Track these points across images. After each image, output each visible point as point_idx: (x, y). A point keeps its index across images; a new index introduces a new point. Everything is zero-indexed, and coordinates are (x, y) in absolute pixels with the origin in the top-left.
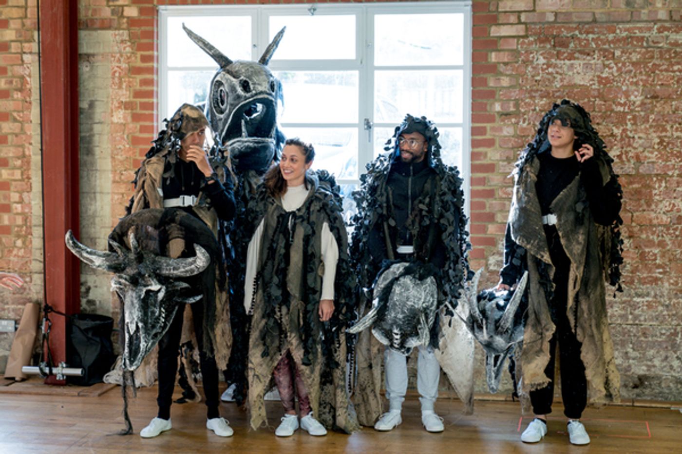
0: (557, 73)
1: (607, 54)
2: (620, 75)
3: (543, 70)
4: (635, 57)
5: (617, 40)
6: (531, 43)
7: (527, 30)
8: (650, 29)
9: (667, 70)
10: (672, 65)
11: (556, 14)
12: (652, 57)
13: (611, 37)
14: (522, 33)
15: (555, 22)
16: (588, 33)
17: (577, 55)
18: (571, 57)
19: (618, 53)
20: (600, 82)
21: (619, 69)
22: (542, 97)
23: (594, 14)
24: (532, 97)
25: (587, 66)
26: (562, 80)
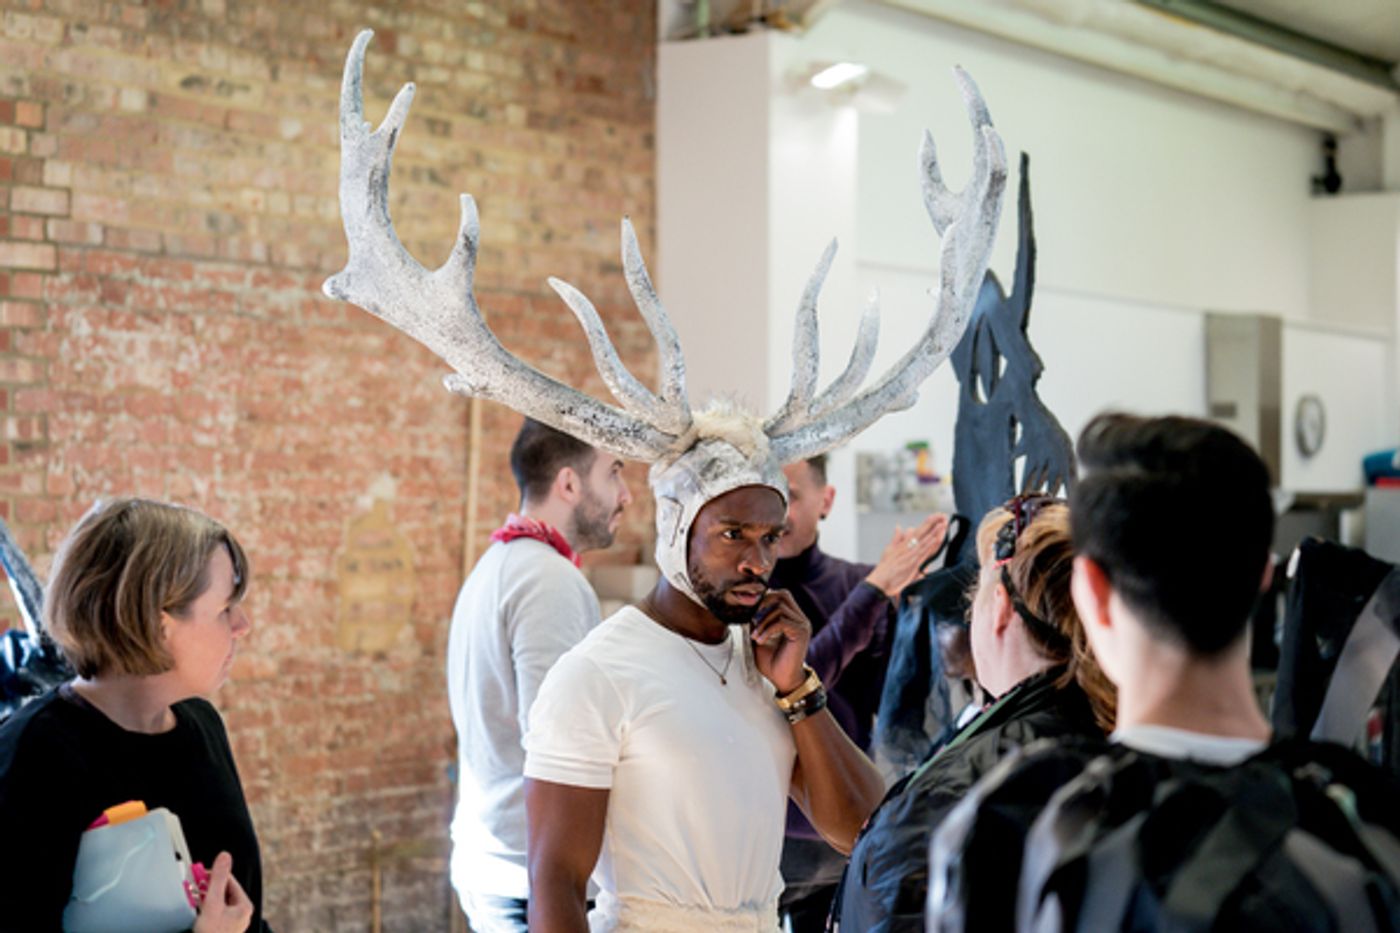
0: (110, 358)
1: (185, 325)
2: (203, 370)
3: (88, 349)
4: (225, 333)
5: (195, 297)
6: (64, 289)
7: (58, 257)
8: (240, 278)
9: (269, 364)
10: (274, 353)
11: (105, 230)
12: (247, 337)
13: (186, 287)
14: (50, 265)
15: (103, 246)
16: (154, 274)
17: (140, 321)
18: (130, 326)
19: (200, 322)
20: (175, 383)
21: (203, 358)
22: (85, 409)
23: (162, 237)
24: (70, 409)
25: (156, 347)
26: (117, 373)
